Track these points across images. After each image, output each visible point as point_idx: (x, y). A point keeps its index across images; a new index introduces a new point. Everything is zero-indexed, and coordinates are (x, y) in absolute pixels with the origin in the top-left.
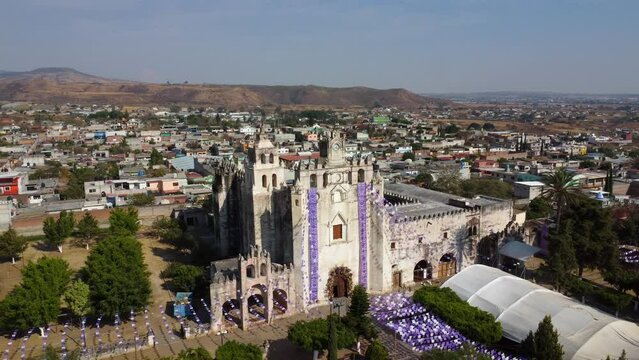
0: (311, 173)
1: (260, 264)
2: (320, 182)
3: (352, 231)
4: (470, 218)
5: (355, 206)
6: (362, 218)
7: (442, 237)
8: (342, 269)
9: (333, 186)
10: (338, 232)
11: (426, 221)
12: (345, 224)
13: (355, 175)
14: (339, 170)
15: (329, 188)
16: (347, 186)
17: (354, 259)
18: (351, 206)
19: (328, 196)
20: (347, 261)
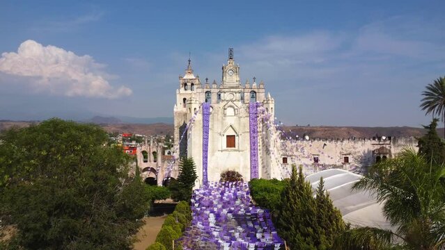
0: (205, 90)
1: (152, 152)
2: (214, 98)
3: (243, 142)
4: (378, 147)
5: (246, 121)
6: (253, 131)
7: (343, 161)
8: (233, 173)
9: (226, 102)
10: (231, 141)
11: (322, 143)
12: (238, 136)
13: (247, 96)
14: (232, 90)
15: (222, 104)
16: (239, 104)
17: (245, 167)
18: (242, 120)
19: (221, 111)
20: (238, 168)
